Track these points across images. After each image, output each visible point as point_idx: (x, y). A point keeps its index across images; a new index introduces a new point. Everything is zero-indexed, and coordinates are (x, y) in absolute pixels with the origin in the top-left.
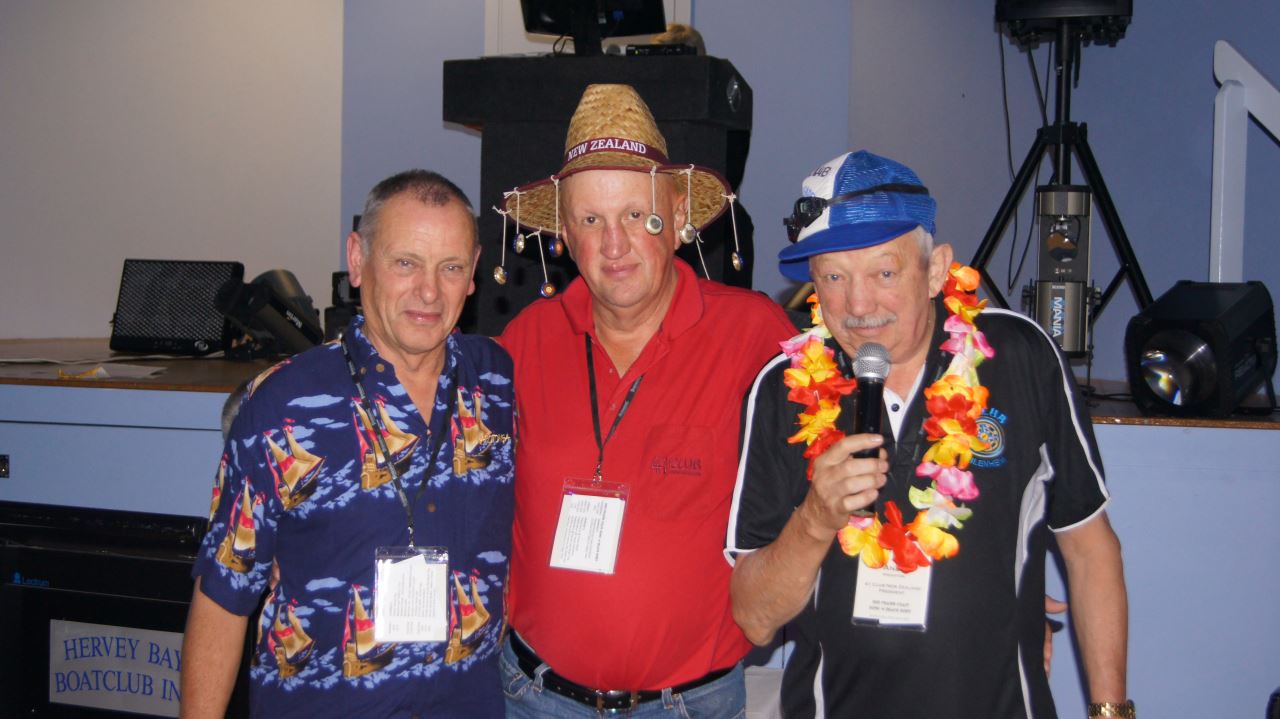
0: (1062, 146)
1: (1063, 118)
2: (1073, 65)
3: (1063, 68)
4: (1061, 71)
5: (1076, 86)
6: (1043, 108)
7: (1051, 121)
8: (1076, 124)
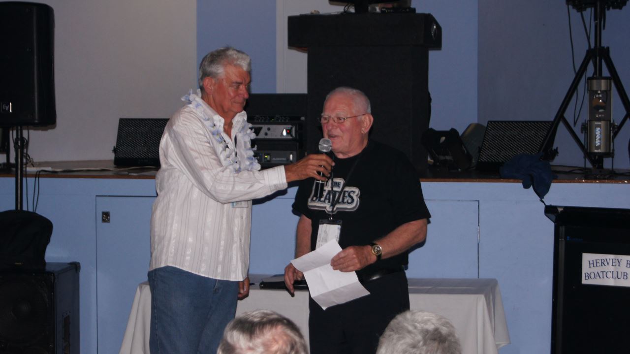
0: (598, 58)
1: (598, 45)
2: (603, 19)
3: (598, 21)
4: (597, 23)
5: (604, 28)
6: (588, 38)
7: (593, 46)
8: (604, 47)
